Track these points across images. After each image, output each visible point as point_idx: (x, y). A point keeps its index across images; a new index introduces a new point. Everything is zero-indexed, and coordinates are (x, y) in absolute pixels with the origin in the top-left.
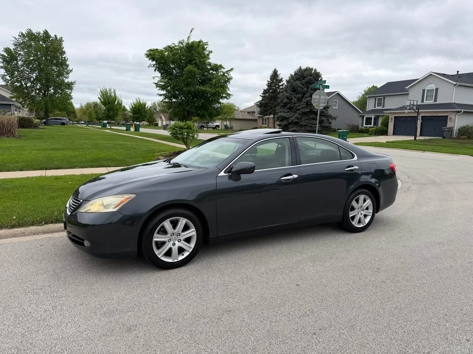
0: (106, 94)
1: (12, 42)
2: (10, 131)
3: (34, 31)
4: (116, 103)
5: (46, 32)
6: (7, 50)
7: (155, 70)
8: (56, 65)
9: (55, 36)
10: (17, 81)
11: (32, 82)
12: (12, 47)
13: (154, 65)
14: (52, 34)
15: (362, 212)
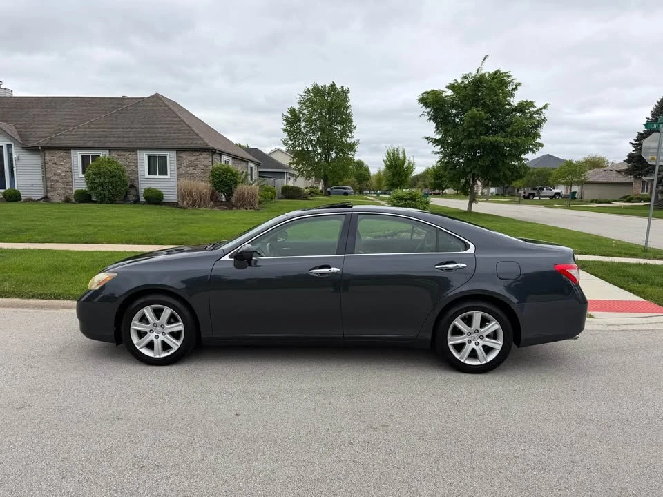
0: (393, 154)
1: (298, 101)
2: (249, 202)
3: (320, 85)
4: (405, 166)
5: (333, 85)
6: (292, 111)
7: (430, 119)
8: (340, 123)
9: (342, 87)
10: (299, 146)
11: (314, 146)
12: (297, 106)
13: (428, 113)
14: (338, 86)
15: (479, 341)
